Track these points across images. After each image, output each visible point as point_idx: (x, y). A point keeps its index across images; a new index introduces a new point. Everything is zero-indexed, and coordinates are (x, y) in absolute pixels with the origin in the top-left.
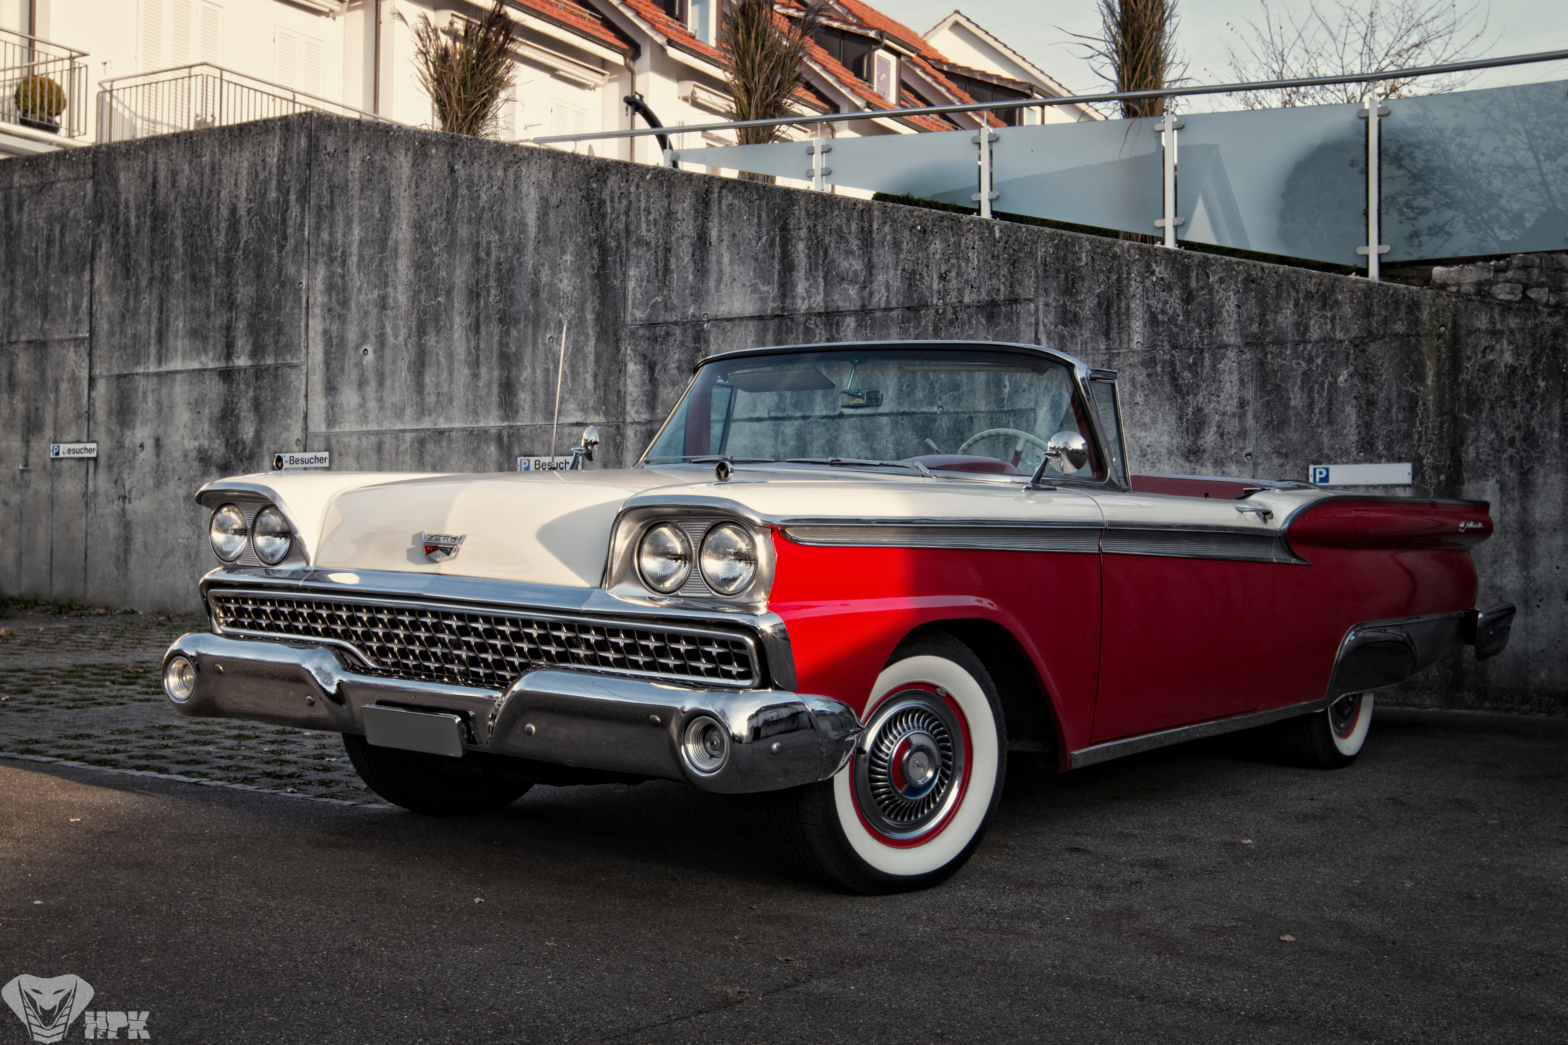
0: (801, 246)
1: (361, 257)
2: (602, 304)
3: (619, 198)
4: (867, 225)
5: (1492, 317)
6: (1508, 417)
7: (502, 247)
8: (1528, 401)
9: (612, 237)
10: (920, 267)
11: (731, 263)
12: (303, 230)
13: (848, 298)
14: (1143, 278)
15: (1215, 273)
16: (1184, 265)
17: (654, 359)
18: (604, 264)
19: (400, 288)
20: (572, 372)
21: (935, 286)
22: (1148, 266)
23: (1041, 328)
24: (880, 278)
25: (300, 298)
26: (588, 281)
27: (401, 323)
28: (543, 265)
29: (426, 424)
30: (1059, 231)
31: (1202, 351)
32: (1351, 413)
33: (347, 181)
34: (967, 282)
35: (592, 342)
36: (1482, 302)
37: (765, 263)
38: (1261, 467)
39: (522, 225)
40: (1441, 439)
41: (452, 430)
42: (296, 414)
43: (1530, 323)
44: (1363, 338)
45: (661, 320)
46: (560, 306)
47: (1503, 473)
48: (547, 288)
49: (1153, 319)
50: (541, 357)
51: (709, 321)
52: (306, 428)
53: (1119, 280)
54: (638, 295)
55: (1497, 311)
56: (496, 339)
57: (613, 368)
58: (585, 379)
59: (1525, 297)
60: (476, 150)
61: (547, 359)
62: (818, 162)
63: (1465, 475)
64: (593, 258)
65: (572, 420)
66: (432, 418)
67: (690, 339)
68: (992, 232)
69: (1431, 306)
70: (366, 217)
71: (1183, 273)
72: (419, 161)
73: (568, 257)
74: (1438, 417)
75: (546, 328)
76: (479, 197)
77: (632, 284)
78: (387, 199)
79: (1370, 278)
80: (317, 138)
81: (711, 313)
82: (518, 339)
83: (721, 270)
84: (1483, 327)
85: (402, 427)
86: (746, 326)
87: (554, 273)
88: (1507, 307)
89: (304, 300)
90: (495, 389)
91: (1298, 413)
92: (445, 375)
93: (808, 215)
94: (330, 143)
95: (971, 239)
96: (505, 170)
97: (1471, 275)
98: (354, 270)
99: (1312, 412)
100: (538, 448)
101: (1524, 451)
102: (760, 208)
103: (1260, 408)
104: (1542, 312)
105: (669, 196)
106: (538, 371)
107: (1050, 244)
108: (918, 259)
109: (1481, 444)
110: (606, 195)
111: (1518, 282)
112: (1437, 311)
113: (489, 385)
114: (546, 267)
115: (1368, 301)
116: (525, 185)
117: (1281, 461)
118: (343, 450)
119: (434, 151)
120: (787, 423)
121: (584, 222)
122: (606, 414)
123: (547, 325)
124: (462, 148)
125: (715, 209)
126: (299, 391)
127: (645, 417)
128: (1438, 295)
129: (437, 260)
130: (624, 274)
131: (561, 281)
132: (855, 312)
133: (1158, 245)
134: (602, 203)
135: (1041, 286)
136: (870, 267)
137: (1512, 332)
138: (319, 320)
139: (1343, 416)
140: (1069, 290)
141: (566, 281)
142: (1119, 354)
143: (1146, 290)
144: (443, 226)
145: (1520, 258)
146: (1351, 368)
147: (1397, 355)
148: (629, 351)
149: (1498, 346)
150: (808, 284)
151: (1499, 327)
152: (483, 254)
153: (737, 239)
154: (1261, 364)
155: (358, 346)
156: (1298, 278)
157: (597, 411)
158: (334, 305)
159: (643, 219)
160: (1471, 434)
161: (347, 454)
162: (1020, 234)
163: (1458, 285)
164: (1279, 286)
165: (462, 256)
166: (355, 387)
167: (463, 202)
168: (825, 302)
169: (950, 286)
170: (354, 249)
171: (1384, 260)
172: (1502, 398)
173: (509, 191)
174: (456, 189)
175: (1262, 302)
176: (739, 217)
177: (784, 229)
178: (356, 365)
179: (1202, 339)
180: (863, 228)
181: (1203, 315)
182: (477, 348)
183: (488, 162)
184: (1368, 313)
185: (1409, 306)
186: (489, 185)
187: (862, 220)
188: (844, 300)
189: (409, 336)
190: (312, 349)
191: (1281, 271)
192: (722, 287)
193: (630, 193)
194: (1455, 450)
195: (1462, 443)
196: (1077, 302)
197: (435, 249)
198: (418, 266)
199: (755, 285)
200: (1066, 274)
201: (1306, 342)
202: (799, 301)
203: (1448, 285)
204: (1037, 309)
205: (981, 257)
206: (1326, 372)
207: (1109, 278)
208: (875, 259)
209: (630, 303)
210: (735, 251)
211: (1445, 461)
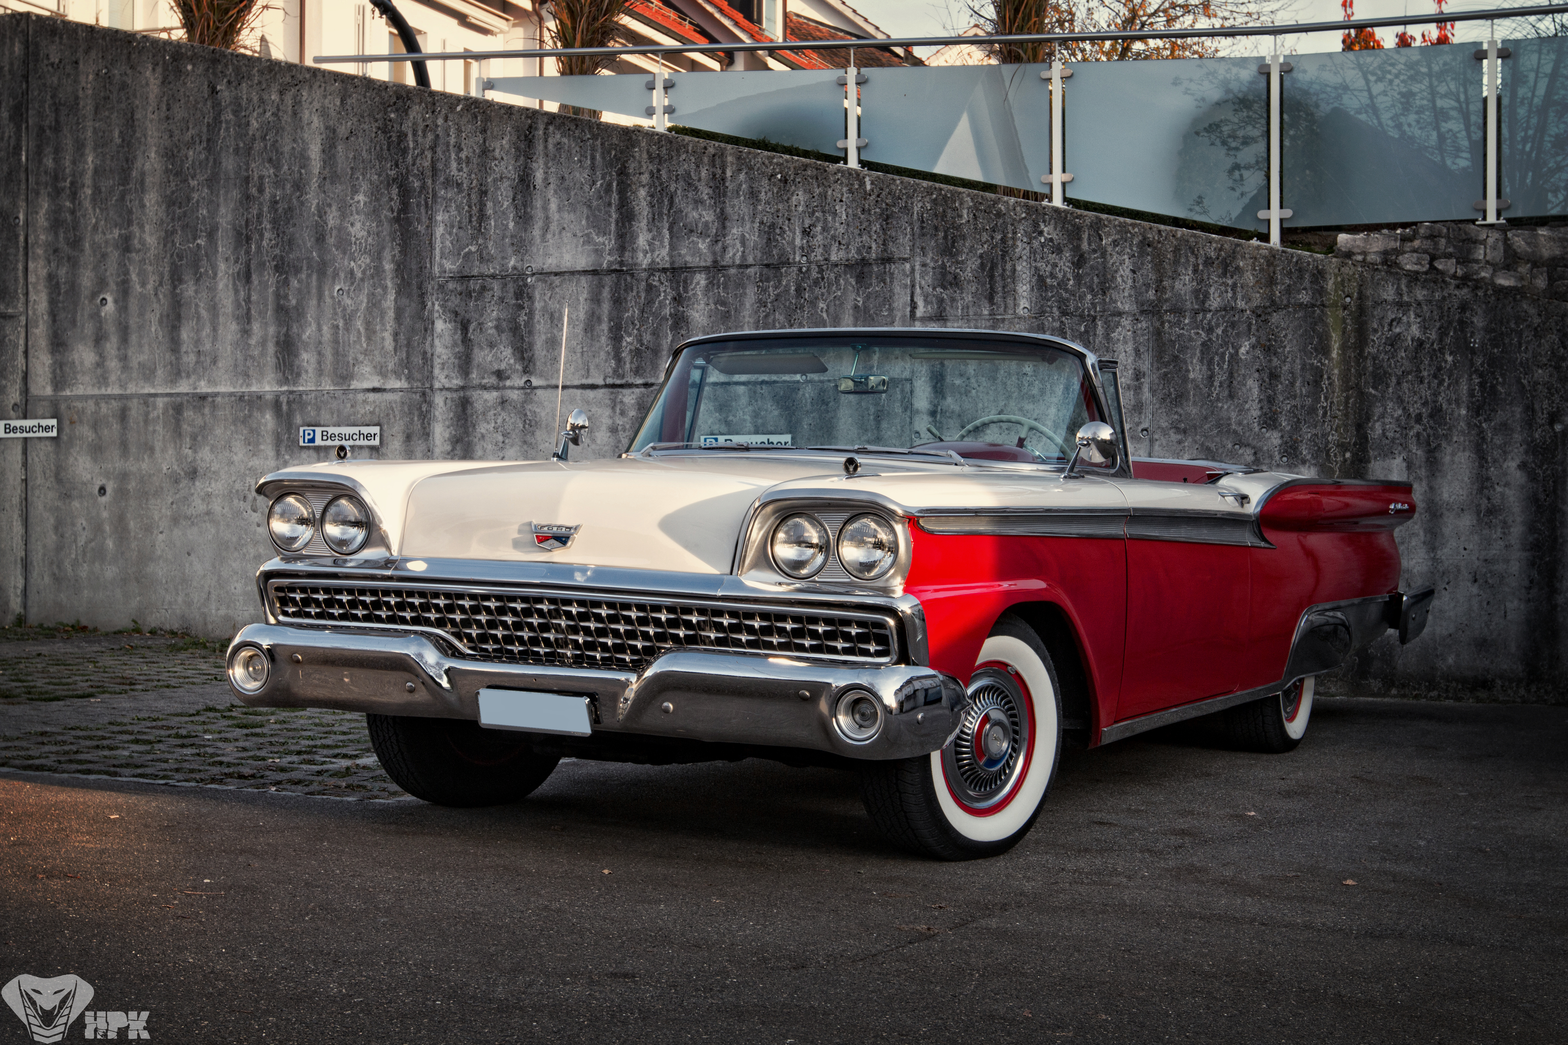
0: (642, 193)
1: (97, 190)
2: (404, 251)
3: (424, 132)
4: (719, 171)
5: (1399, 288)
6: (1415, 393)
7: (278, 183)
8: (1435, 376)
9: (415, 175)
10: (780, 221)
11: (560, 209)
12: (20, 155)
13: (697, 252)
14: (1031, 239)
15: (1108, 235)
16: (1074, 225)
17: (467, 316)
18: (405, 207)
19: (147, 228)
20: (367, 329)
21: (798, 242)
22: (1036, 225)
23: (918, 290)
24: (735, 231)
25: (17, 236)
26: (386, 225)
27: (150, 269)
28: (330, 205)
29: (183, 387)
30: (937, 185)
31: (1094, 319)
32: (1252, 387)
33: (77, 98)
34: (834, 237)
35: (391, 296)
36: (1388, 272)
37: (600, 210)
38: (1157, 443)
39: (303, 159)
40: (1346, 415)
41: (216, 395)
42: (12, 373)
43: (1437, 295)
44: (1265, 307)
45: (475, 272)
46: (352, 254)
47: (1410, 451)
48: (334, 233)
49: (1041, 283)
50: (328, 312)
51: (533, 274)
52: (25, 391)
53: (1004, 240)
54: (448, 244)
55: (1404, 282)
56: (271, 290)
57: (417, 326)
58: (383, 339)
59: (1432, 267)
60: (244, 69)
61: (336, 314)
62: (659, 99)
63: (1371, 453)
64: (391, 199)
65: (368, 385)
66: (191, 381)
67: (511, 294)
68: (862, 184)
69: (1336, 276)
70: (101, 143)
71: (1074, 234)
72: (171, 77)
73: (361, 198)
74: (1343, 391)
75: (334, 278)
76: (248, 124)
77: (439, 231)
78: (130, 121)
79: (1272, 244)
80: (37, 45)
81: (536, 266)
82: (299, 291)
83: (547, 218)
84: (1390, 299)
85: (153, 391)
86: (578, 281)
87: (343, 216)
88: (1414, 278)
89: (22, 238)
90: (271, 348)
91: (1198, 386)
92: (207, 330)
93: (651, 158)
94: (54, 52)
95: (839, 191)
96: (281, 93)
97: (1377, 244)
98: (87, 204)
99: (1212, 385)
100: (325, 416)
101: (1431, 428)
102: (593, 149)
103: (1157, 381)
104: (1450, 283)
105: (484, 131)
106: (325, 328)
107: (927, 199)
108: (778, 211)
109: (1387, 420)
110: (407, 127)
111: (1425, 252)
112: (1343, 281)
113: (263, 343)
114: (334, 208)
115: (1271, 269)
116: (307, 112)
117: (1179, 437)
118: (76, 417)
119: (189, 67)
120: (626, 391)
121: (380, 158)
122: (409, 378)
123: (336, 275)
124: (226, 66)
125: (540, 147)
126: (16, 346)
127: (457, 382)
128: (1344, 264)
129: (195, 196)
130: (430, 219)
131: (352, 225)
132: (706, 269)
133: (1045, 203)
134: (402, 136)
135: (918, 244)
136: (723, 218)
137: (1419, 304)
138: (42, 262)
139: (1244, 390)
140: (949, 249)
141: (358, 225)
142: (1003, 320)
143: (1033, 252)
144: (203, 156)
145: (1427, 227)
146: (1253, 340)
147: (1301, 326)
148: (437, 307)
149: (1405, 319)
150: (650, 236)
151: (1406, 298)
152: (254, 191)
153: (567, 183)
154: (1158, 333)
155: (94, 295)
156: (1197, 243)
157: (398, 376)
158: (62, 244)
159: (453, 156)
160: (1378, 410)
161: (81, 422)
162: (893, 187)
163: (1364, 253)
164: (1177, 250)
165: (227, 192)
166: (91, 343)
167: (227, 129)
168: (671, 256)
169: (815, 242)
170: (88, 179)
171: (1285, 225)
172: (1409, 373)
173: (286, 118)
174: (219, 114)
175: (1158, 267)
176: (569, 158)
177: (623, 172)
178: (91, 316)
179: (1094, 305)
180: (714, 175)
181: (1096, 280)
182: (248, 300)
183: (260, 83)
184: (1271, 282)
185: (1314, 275)
186: (261, 110)
187: (714, 166)
188: (693, 255)
189: (161, 284)
190: (33, 297)
191: (1179, 234)
192: (549, 236)
193: (437, 126)
194: (1361, 427)
195: (1368, 419)
196: (958, 262)
197: (193, 183)
198: (170, 202)
199: (588, 235)
200: (946, 232)
201: (1205, 311)
202: (641, 255)
203: (1354, 254)
204: (913, 270)
205: (850, 211)
206: (1226, 343)
207: (992, 238)
208: (729, 210)
209: (437, 252)
210: (565, 196)
211: (1350, 438)
